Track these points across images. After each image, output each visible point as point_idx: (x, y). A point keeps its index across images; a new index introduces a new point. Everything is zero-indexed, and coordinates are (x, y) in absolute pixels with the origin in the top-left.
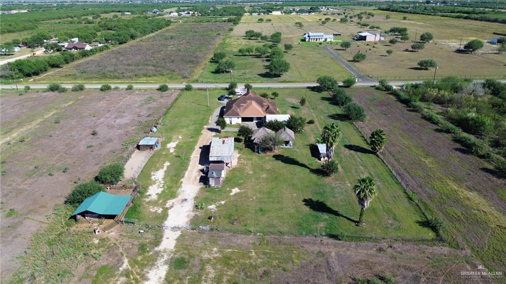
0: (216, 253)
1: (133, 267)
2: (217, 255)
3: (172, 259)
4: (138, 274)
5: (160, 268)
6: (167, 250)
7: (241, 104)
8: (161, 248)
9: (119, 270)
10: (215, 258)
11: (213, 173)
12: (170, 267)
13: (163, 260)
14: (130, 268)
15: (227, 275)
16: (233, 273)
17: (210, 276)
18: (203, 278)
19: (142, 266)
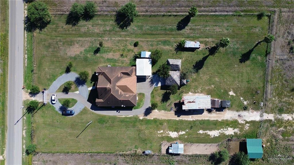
0: (276, 98)
1: (282, 126)
2: (277, 98)
3: (278, 114)
4: (286, 123)
5: (283, 116)
6: (274, 116)
7: (119, 94)
8: (273, 119)
9: (284, 130)
10: (278, 99)
11: (227, 105)
12: (282, 113)
13: (279, 117)
14: (283, 127)
15: (287, 93)
16: (286, 92)
17: (287, 99)
18: (288, 101)
19: (282, 123)
